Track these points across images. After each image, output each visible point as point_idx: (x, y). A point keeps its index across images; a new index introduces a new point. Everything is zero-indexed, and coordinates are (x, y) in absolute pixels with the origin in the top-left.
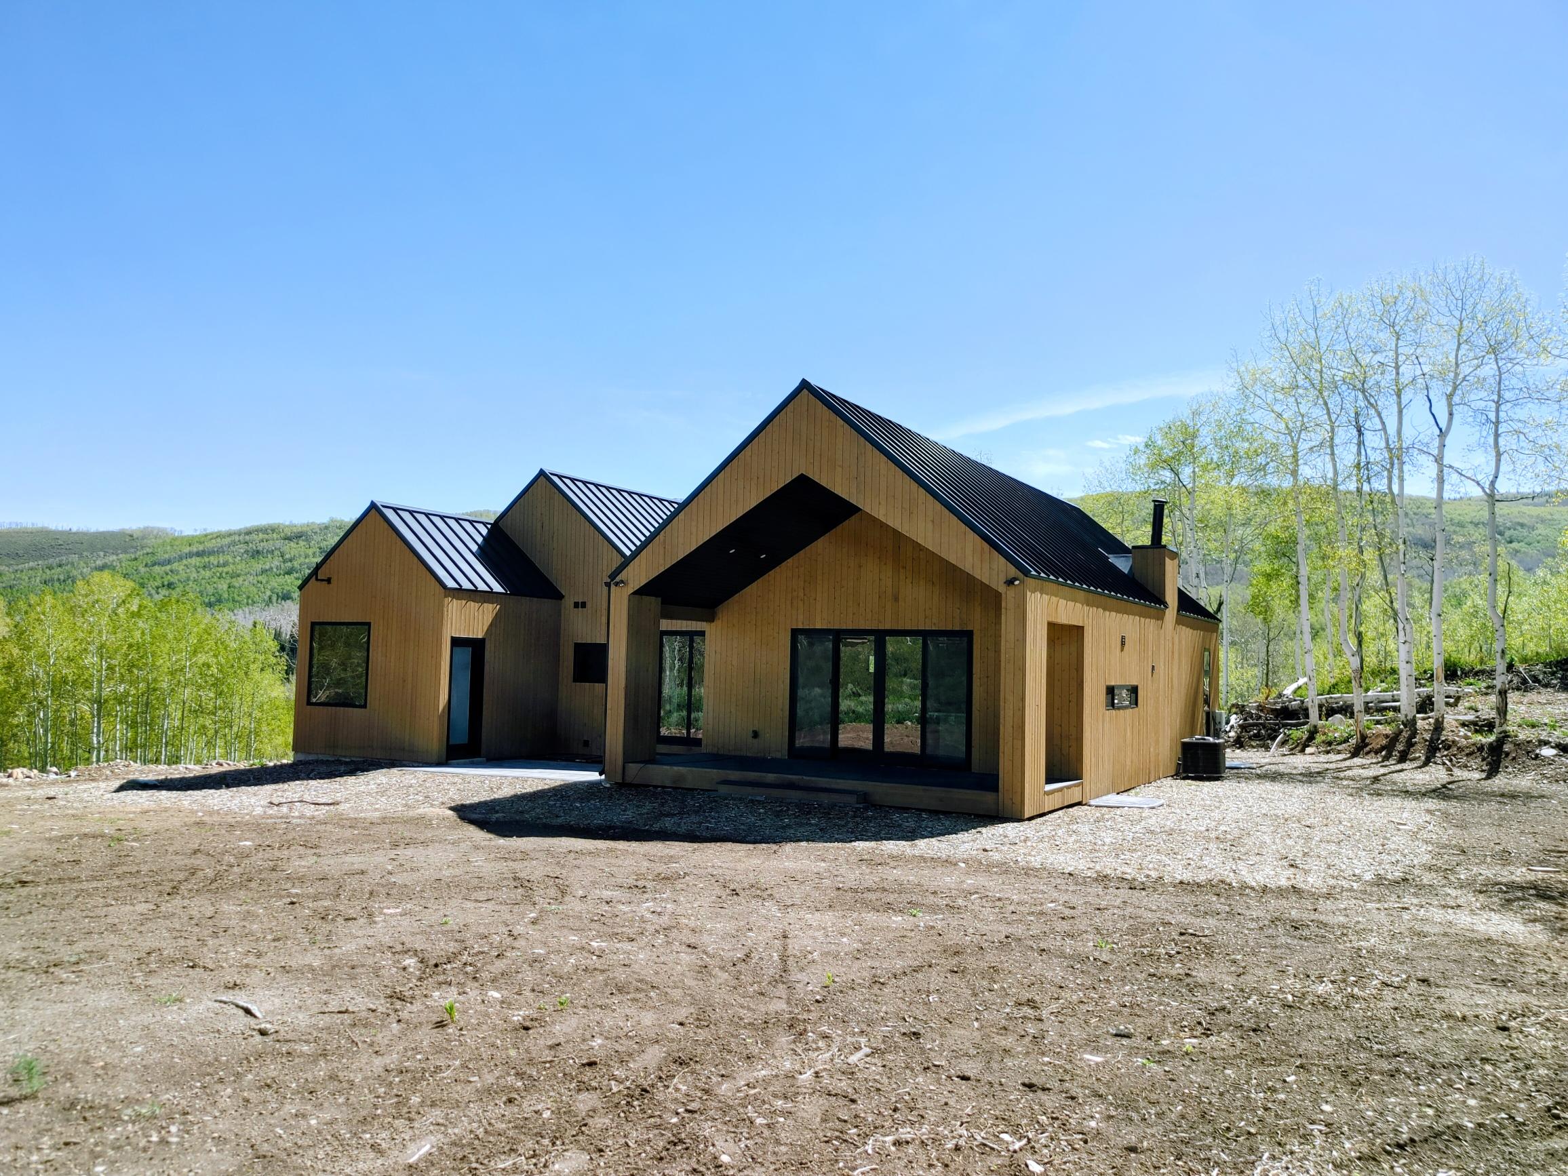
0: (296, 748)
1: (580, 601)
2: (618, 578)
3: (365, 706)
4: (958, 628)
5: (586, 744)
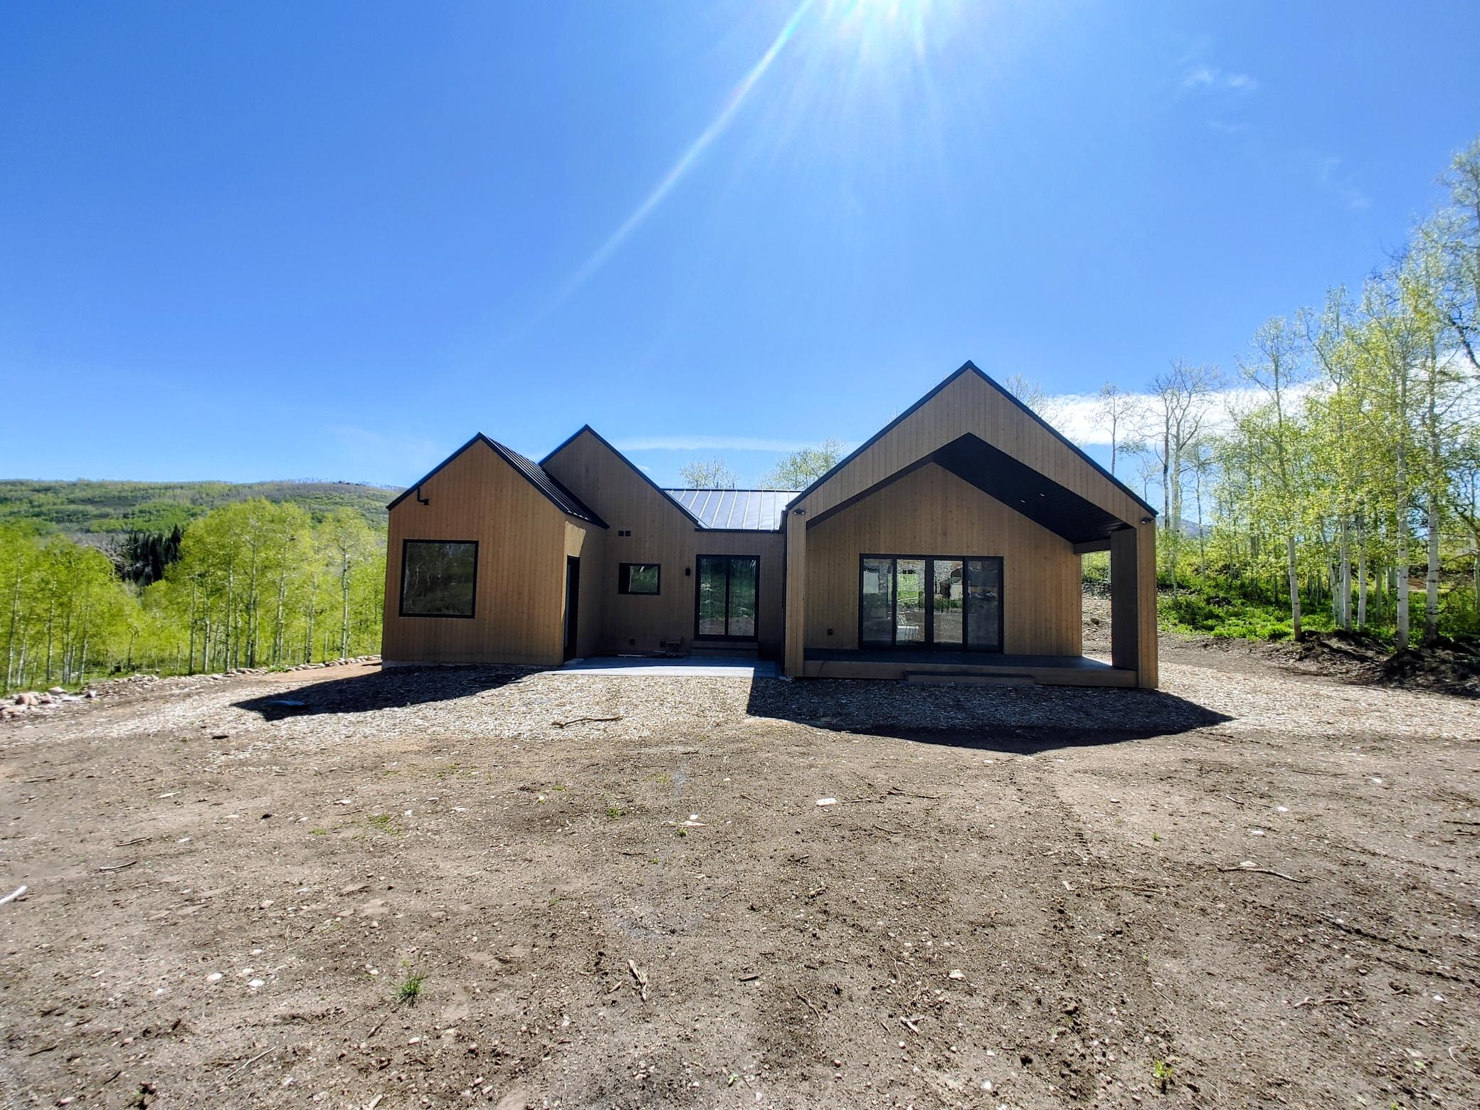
0: (385, 656)
1: (625, 530)
2: (796, 508)
3: (473, 616)
4: (992, 555)
5: (632, 642)
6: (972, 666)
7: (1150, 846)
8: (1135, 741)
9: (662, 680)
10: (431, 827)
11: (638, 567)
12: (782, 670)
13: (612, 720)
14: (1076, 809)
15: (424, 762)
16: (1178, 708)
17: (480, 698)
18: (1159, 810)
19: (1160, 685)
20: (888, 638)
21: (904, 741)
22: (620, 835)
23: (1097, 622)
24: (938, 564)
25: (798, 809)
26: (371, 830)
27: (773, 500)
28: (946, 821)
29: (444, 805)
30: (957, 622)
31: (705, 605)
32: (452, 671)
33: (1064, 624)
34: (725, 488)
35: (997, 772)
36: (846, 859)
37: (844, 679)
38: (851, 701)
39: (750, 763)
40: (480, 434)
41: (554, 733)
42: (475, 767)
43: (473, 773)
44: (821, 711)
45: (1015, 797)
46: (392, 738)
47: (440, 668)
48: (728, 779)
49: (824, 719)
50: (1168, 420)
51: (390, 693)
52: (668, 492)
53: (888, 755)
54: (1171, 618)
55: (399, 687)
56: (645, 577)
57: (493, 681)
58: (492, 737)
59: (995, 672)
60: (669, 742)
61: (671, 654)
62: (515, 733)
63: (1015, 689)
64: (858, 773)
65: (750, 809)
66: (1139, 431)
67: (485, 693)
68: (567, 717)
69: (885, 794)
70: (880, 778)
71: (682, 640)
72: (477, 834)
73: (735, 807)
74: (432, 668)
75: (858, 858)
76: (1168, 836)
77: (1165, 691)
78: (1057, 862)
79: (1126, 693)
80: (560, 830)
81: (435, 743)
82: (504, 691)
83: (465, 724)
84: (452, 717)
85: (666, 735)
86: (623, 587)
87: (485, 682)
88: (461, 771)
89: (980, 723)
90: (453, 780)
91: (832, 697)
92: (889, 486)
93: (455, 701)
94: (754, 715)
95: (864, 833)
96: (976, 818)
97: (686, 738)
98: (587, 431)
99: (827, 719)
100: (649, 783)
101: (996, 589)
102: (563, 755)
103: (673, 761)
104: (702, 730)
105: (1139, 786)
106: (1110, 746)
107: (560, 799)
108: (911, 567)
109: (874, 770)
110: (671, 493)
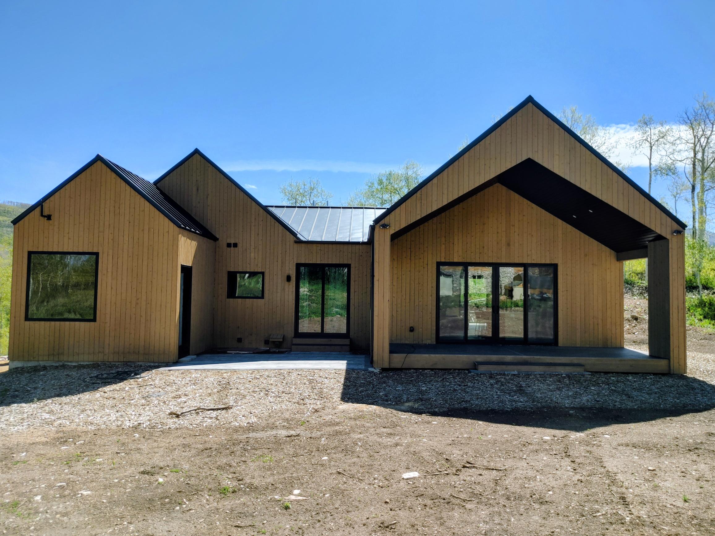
0: (12, 357)
1: (232, 242)
2: (382, 222)
3: (94, 320)
4: (548, 262)
5: (240, 340)
6: (532, 357)
7: (681, 506)
8: (668, 418)
9: (267, 373)
10: (60, 510)
11: (243, 275)
12: (371, 363)
13: (223, 409)
14: (620, 477)
15: (51, 452)
16: (703, 390)
17: (102, 393)
18: (688, 476)
19: (688, 371)
20: (461, 334)
21: (475, 421)
22: (232, 510)
23: (636, 319)
24: (502, 269)
25: (387, 482)
26: (4, 515)
27: (362, 216)
28: (512, 489)
29: (71, 490)
30: (518, 319)
31: (303, 307)
32: (75, 369)
33: (609, 320)
34: (320, 205)
35: (554, 447)
36: (428, 524)
37: (424, 369)
38: (430, 388)
39: (345, 443)
40: (98, 156)
41: (172, 423)
42: (99, 455)
43: (97, 460)
44: (405, 397)
45: (569, 468)
46: (20, 431)
47: (64, 367)
48: (326, 458)
49: (407, 404)
50: (695, 146)
51: (16, 391)
52: (270, 209)
53: (462, 433)
54: (697, 314)
55: (27, 385)
56: (250, 283)
57: (114, 378)
58: (114, 427)
59: (552, 361)
60: (273, 427)
61: (274, 350)
62: (136, 423)
63: (568, 376)
64: (437, 450)
65: (345, 483)
66: (671, 156)
67: (108, 388)
68: (182, 408)
69: (460, 467)
70: (456, 454)
71: (284, 338)
72: (102, 514)
73: (332, 481)
74: (57, 367)
75: (438, 523)
76: (695, 498)
77: (692, 376)
78: (604, 521)
79: (660, 378)
80: (178, 508)
81: (61, 435)
82: (124, 386)
83: (89, 416)
84: (76, 411)
85: (271, 421)
86: (231, 293)
87: (106, 378)
88: (86, 459)
89: (539, 405)
90: (79, 467)
91: (414, 385)
92: (461, 204)
93: (79, 396)
94: (347, 402)
95: (443, 501)
96: (537, 485)
97: (289, 423)
98: (197, 155)
99: (410, 404)
100: (257, 463)
101: (551, 291)
102: (180, 441)
103: (278, 443)
104: (302, 415)
105: (671, 456)
106: (648, 423)
107: (178, 480)
108: (480, 273)
109: (450, 447)
110: (273, 210)
